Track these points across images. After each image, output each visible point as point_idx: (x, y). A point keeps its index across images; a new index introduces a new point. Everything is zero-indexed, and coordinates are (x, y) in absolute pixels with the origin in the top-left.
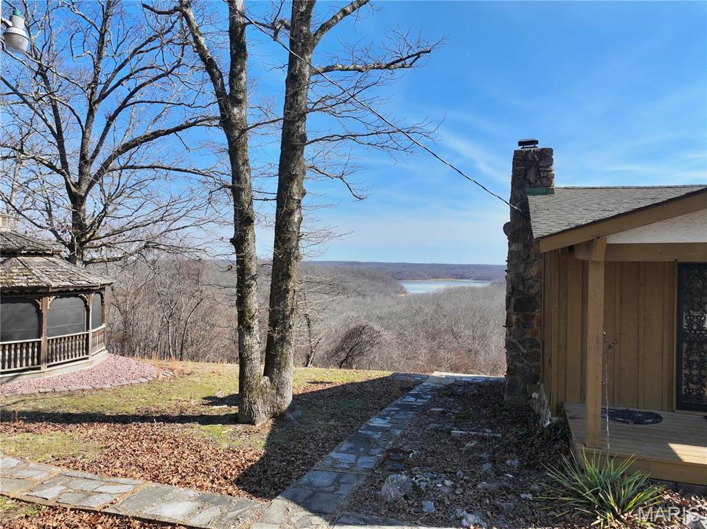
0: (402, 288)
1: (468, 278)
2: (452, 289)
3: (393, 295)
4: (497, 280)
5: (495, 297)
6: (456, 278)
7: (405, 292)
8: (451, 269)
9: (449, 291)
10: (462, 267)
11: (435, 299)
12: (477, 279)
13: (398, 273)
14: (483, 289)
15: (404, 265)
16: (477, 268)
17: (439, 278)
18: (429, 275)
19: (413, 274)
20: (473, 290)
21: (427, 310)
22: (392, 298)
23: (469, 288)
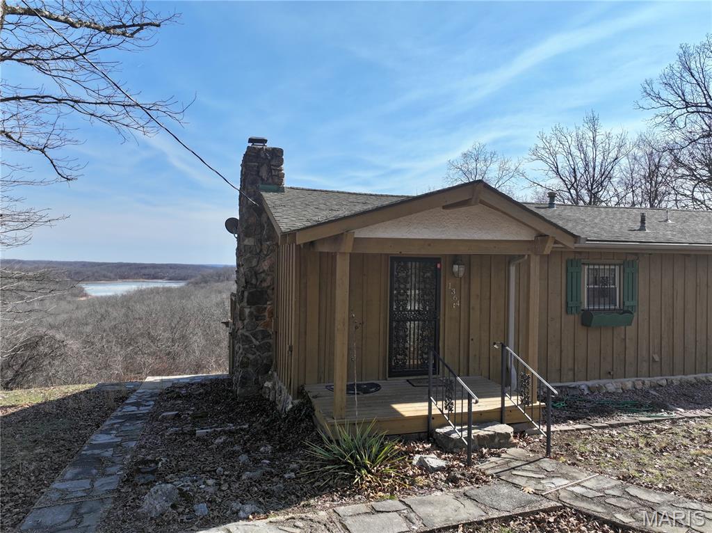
0: (82, 290)
1: (161, 279)
2: (145, 290)
3: (69, 298)
4: (193, 280)
5: (192, 297)
6: (148, 279)
7: (86, 295)
8: (142, 268)
9: (141, 293)
10: (154, 266)
11: (125, 301)
12: (171, 279)
13: (77, 273)
14: (179, 289)
15: (84, 264)
16: (171, 268)
17: (128, 278)
18: (116, 275)
19: (96, 274)
20: (169, 290)
21: (115, 314)
22: (69, 302)
23: (163, 288)
